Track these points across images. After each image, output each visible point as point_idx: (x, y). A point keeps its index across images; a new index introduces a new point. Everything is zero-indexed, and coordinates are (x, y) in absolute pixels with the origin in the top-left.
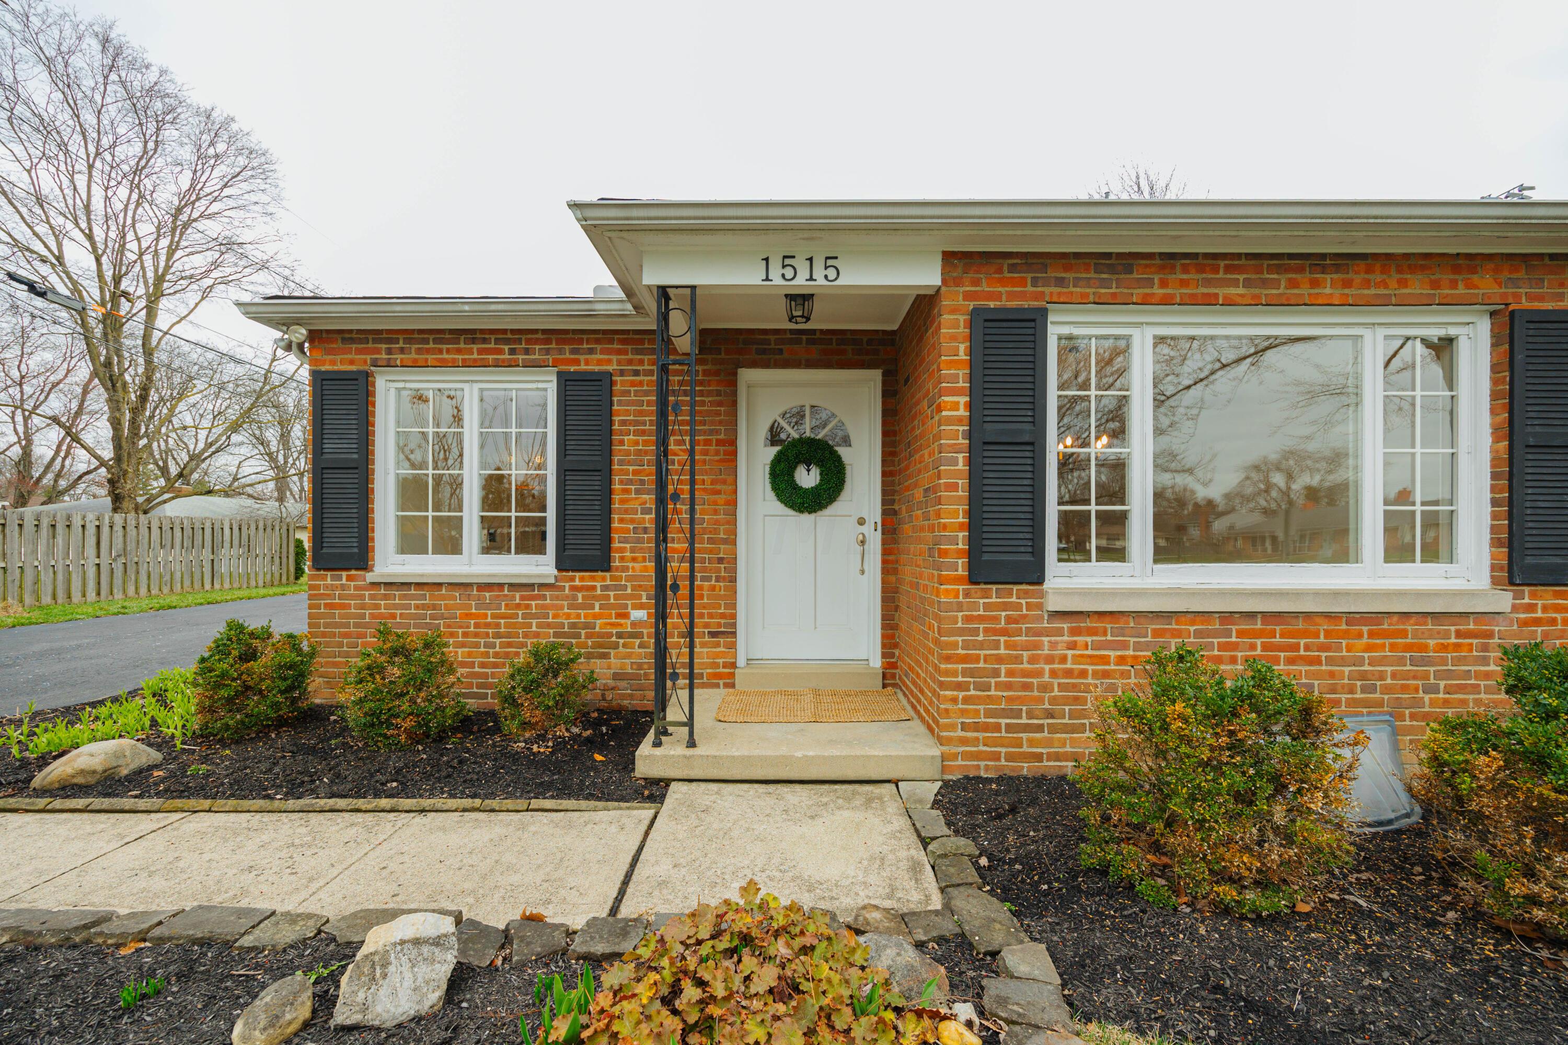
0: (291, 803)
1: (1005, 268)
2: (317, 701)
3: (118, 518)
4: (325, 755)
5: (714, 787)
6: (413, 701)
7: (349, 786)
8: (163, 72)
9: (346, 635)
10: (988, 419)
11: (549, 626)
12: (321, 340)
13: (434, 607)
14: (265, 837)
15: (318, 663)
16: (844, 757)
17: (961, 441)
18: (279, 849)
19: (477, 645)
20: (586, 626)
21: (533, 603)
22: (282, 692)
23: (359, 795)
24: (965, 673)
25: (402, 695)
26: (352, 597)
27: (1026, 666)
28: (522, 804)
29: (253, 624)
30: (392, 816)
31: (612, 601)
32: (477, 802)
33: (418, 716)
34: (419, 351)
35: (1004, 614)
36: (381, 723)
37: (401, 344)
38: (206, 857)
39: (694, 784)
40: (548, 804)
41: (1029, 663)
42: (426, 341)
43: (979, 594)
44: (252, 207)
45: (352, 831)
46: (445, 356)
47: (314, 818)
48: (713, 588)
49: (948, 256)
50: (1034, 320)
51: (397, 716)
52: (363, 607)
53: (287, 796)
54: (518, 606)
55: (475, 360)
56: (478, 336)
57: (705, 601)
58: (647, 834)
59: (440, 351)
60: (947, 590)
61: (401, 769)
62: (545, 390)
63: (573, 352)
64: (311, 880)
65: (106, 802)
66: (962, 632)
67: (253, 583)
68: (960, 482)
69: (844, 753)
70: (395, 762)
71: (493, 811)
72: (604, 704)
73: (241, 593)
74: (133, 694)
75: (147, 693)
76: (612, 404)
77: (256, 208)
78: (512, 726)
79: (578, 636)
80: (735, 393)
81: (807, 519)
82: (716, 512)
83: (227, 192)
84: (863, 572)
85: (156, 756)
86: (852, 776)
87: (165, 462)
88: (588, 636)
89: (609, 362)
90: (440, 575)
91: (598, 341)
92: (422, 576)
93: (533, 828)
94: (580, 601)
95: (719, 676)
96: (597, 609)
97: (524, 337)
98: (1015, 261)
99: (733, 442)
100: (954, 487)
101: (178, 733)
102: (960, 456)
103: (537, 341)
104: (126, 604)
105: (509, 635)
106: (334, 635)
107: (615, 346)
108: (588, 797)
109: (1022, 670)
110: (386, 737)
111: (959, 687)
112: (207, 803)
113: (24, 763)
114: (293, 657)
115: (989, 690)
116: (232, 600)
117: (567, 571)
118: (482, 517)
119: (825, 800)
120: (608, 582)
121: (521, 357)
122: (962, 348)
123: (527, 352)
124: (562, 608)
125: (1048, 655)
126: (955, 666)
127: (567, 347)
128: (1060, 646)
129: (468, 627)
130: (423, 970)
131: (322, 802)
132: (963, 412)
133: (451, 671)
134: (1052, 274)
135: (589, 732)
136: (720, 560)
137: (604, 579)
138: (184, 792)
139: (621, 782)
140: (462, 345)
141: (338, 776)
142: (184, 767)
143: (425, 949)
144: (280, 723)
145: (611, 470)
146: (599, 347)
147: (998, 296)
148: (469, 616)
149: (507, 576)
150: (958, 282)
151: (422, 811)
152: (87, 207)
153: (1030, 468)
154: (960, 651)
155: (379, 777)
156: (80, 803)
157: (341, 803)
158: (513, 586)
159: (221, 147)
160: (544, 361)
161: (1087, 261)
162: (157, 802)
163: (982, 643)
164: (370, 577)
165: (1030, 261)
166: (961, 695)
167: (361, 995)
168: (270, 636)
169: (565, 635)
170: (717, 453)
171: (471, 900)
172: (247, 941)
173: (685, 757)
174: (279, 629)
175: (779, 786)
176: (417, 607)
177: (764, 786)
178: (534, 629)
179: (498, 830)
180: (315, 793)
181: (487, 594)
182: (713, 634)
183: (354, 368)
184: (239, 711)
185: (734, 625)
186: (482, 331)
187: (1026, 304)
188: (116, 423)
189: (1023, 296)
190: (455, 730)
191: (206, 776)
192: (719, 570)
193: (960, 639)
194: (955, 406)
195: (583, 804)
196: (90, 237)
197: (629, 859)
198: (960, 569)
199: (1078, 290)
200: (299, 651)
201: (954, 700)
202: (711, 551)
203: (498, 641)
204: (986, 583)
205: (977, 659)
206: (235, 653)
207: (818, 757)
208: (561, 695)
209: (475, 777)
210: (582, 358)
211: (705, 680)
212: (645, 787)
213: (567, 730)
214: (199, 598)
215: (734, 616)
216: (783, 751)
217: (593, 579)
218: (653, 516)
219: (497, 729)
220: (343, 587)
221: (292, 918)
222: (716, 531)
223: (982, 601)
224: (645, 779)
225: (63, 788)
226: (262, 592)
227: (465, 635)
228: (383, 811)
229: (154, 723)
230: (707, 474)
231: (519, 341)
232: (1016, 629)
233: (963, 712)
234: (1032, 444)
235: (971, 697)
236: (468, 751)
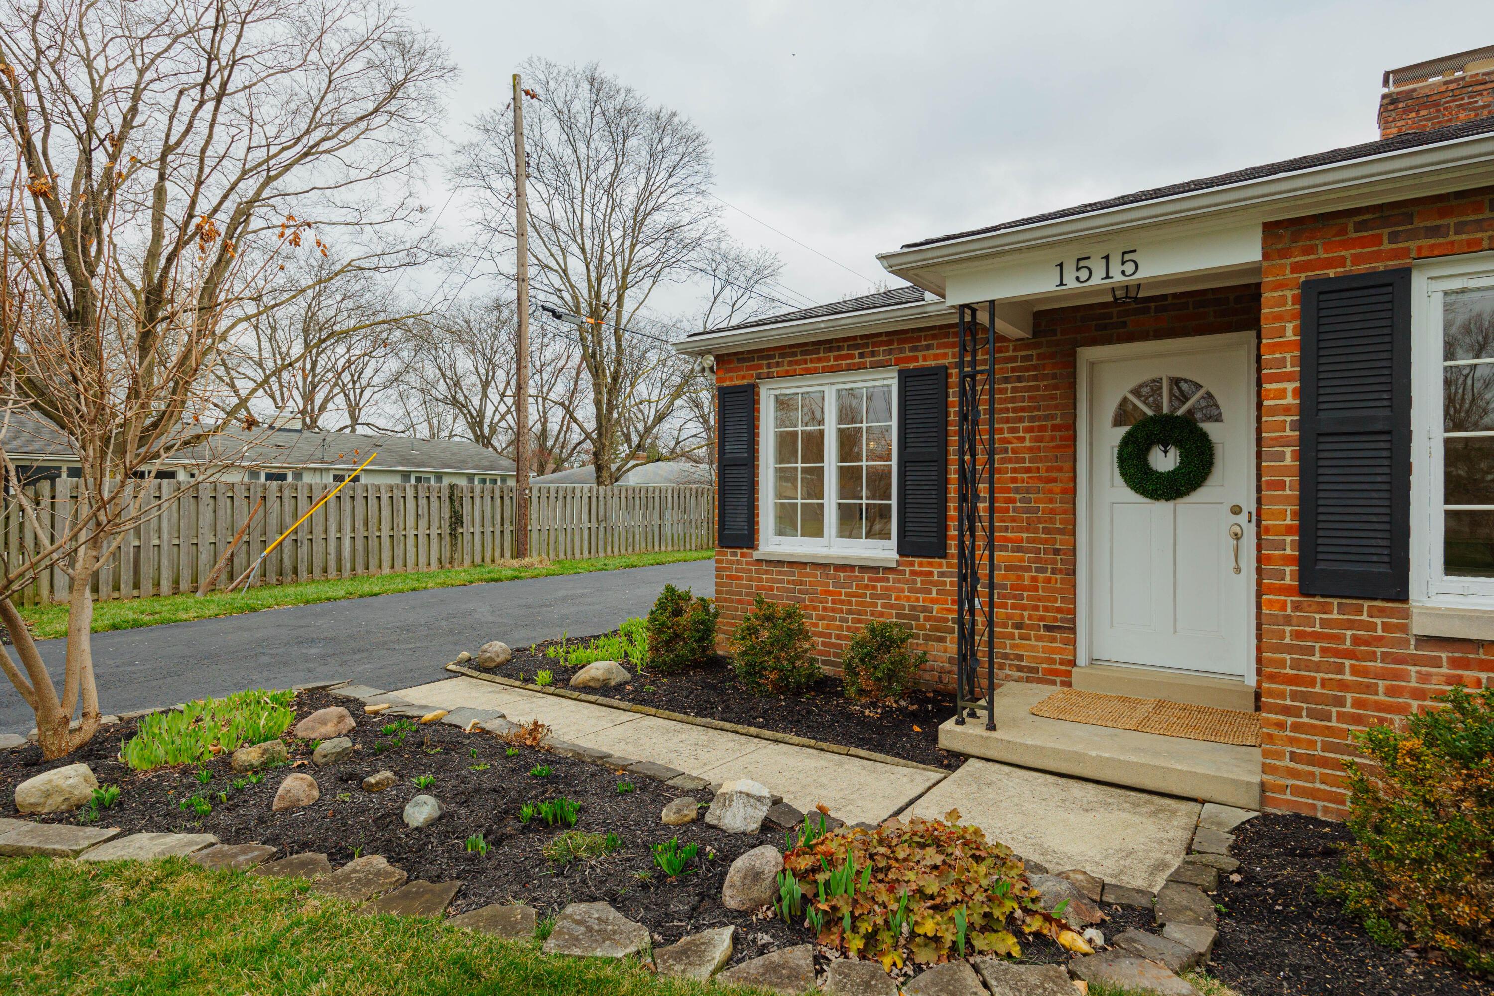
0: (699, 720)
1: (1351, 227)
2: (720, 653)
3: (601, 488)
4: (721, 692)
5: (1007, 769)
6: (778, 659)
7: (733, 715)
8: (628, 91)
9: (740, 602)
10: (1325, 406)
11: (892, 606)
12: (724, 362)
13: (801, 583)
14: (684, 737)
15: (721, 622)
16: (1142, 765)
17: (1288, 432)
18: (690, 745)
19: (833, 619)
20: (925, 609)
21: (879, 584)
22: (696, 641)
23: (738, 722)
24: (1294, 696)
25: (770, 653)
26: (743, 571)
27: (1382, 697)
28: (843, 749)
29: (681, 588)
30: (756, 740)
31: (948, 587)
32: (813, 742)
33: (781, 671)
34: (790, 363)
35: (1349, 633)
36: (756, 673)
37: (777, 359)
38: (654, 740)
39: (990, 764)
40: (862, 753)
41: (1386, 694)
42: (794, 354)
43: (1314, 607)
44: (688, 190)
45: (731, 744)
46: (809, 365)
47: (711, 732)
48: (1048, 580)
49: (1270, 228)
50: (1391, 285)
51: (766, 669)
52: (751, 579)
53: (697, 715)
54: (866, 586)
55: (832, 366)
56: (834, 344)
57: (1040, 593)
58: (930, 788)
59: (805, 362)
60: (1270, 601)
61: (767, 710)
62: (889, 386)
63: (911, 350)
64: (705, 764)
65: (604, 700)
66: (1289, 649)
67: (688, 546)
68: (1288, 479)
69: (1143, 761)
70: (764, 705)
71: (822, 750)
72: (940, 686)
73: (678, 556)
74: (615, 633)
75: (622, 633)
76: (947, 396)
77: (692, 189)
78: (852, 691)
79: (917, 618)
80: (1074, 375)
81: (1163, 508)
82: (1051, 501)
83: (670, 182)
84: (1238, 570)
85: (628, 676)
86: (1149, 784)
87: (629, 429)
88: (927, 619)
89: (945, 355)
90: (806, 556)
91: (934, 337)
92: (792, 555)
93: (846, 767)
94: (919, 585)
95: (1056, 673)
96: (934, 594)
97: (870, 341)
98: (1365, 217)
99: (1072, 427)
100: (1281, 485)
101: (639, 663)
102: (1288, 451)
103: (882, 344)
104: (607, 561)
105: (858, 612)
106: (731, 601)
107: (951, 340)
108: (897, 755)
109: (1376, 702)
110: (760, 685)
111: (1286, 710)
112: (653, 711)
113: (566, 670)
114: (702, 615)
115: (1330, 720)
116: (673, 562)
117: (908, 556)
118: (839, 504)
119: (1109, 800)
120: (945, 569)
121: (868, 359)
122: (1290, 327)
123: (873, 354)
124: (903, 591)
125: (1416, 689)
126: (1282, 687)
127: (907, 346)
128: (1434, 679)
129: (827, 602)
130: (750, 810)
131: (716, 722)
132: (1290, 400)
133: (806, 638)
134: (1419, 223)
135: (915, 707)
136: (1056, 552)
137: (940, 565)
138: (642, 702)
139: (926, 749)
140: (822, 355)
141: (727, 707)
142: (642, 685)
143: (752, 800)
144: (696, 665)
145: (946, 460)
146: (935, 342)
147: (1342, 262)
148: (828, 592)
149: (857, 559)
150: (1284, 254)
151: (776, 741)
152: (581, 225)
153: (1386, 462)
154: (1288, 671)
155: (752, 712)
156: (592, 698)
157: (727, 725)
158: (863, 569)
159: (667, 141)
160: (887, 361)
161: (1479, 198)
162: (628, 705)
163: (1318, 664)
164: (756, 555)
165: (1387, 213)
166: (1290, 720)
167: (718, 812)
168: (690, 598)
169: (905, 616)
170: (1053, 439)
171: (792, 797)
172: (671, 783)
173: (982, 737)
174: (696, 594)
175: (1071, 781)
176: (789, 582)
177: (1056, 778)
178: (879, 608)
179: (823, 763)
180: (712, 715)
181: (842, 574)
182: (1048, 628)
183: (745, 382)
184: (672, 651)
185: (1074, 623)
186: (837, 340)
187: (1381, 267)
188: (597, 403)
189: (1377, 257)
190: (809, 688)
191: (654, 694)
192: (1055, 562)
193: (1288, 657)
194: (1282, 394)
195: (889, 759)
196: (583, 250)
197: (907, 800)
198: (1288, 577)
199: (1464, 236)
200: (707, 612)
201: (1281, 725)
202: (1046, 542)
203: (850, 617)
204: (1323, 596)
205: (1312, 682)
206: (670, 609)
207: (1113, 760)
208: (889, 669)
209: (816, 724)
210: (920, 354)
211: (1040, 675)
212: (946, 758)
213: (896, 702)
214: (650, 558)
215: (1073, 611)
216: (1079, 748)
217: (931, 565)
218: (987, 505)
219: (841, 694)
220: (738, 563)
221: (693, 779)
222: (1052, 521)
223: (1318, 616)
224: (948, 751)
225: (584, 688)
226: (695, 555)
227: (825, 609)
228: (751, 736)
229: (627, 655)
230: (1041, 461)
231: (866, 345)
232: (1367, 652)
233: (1292, 741)
234: (1389, 432)
235: (1303, 724)
236: (817, 706)
